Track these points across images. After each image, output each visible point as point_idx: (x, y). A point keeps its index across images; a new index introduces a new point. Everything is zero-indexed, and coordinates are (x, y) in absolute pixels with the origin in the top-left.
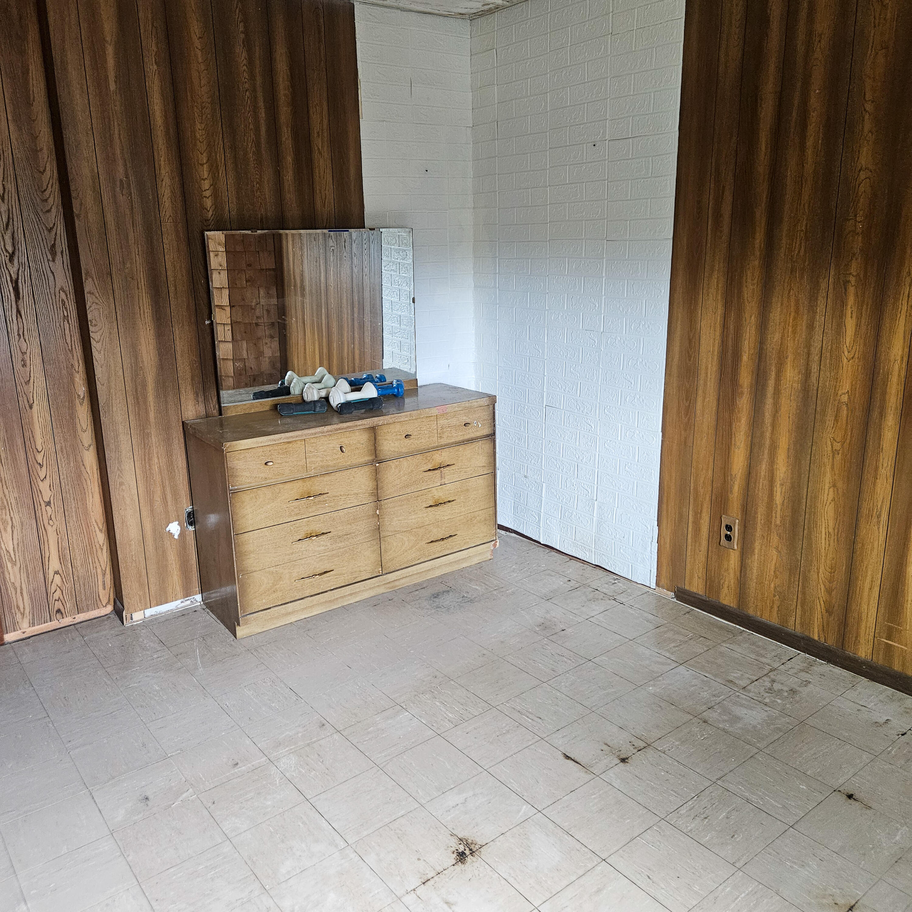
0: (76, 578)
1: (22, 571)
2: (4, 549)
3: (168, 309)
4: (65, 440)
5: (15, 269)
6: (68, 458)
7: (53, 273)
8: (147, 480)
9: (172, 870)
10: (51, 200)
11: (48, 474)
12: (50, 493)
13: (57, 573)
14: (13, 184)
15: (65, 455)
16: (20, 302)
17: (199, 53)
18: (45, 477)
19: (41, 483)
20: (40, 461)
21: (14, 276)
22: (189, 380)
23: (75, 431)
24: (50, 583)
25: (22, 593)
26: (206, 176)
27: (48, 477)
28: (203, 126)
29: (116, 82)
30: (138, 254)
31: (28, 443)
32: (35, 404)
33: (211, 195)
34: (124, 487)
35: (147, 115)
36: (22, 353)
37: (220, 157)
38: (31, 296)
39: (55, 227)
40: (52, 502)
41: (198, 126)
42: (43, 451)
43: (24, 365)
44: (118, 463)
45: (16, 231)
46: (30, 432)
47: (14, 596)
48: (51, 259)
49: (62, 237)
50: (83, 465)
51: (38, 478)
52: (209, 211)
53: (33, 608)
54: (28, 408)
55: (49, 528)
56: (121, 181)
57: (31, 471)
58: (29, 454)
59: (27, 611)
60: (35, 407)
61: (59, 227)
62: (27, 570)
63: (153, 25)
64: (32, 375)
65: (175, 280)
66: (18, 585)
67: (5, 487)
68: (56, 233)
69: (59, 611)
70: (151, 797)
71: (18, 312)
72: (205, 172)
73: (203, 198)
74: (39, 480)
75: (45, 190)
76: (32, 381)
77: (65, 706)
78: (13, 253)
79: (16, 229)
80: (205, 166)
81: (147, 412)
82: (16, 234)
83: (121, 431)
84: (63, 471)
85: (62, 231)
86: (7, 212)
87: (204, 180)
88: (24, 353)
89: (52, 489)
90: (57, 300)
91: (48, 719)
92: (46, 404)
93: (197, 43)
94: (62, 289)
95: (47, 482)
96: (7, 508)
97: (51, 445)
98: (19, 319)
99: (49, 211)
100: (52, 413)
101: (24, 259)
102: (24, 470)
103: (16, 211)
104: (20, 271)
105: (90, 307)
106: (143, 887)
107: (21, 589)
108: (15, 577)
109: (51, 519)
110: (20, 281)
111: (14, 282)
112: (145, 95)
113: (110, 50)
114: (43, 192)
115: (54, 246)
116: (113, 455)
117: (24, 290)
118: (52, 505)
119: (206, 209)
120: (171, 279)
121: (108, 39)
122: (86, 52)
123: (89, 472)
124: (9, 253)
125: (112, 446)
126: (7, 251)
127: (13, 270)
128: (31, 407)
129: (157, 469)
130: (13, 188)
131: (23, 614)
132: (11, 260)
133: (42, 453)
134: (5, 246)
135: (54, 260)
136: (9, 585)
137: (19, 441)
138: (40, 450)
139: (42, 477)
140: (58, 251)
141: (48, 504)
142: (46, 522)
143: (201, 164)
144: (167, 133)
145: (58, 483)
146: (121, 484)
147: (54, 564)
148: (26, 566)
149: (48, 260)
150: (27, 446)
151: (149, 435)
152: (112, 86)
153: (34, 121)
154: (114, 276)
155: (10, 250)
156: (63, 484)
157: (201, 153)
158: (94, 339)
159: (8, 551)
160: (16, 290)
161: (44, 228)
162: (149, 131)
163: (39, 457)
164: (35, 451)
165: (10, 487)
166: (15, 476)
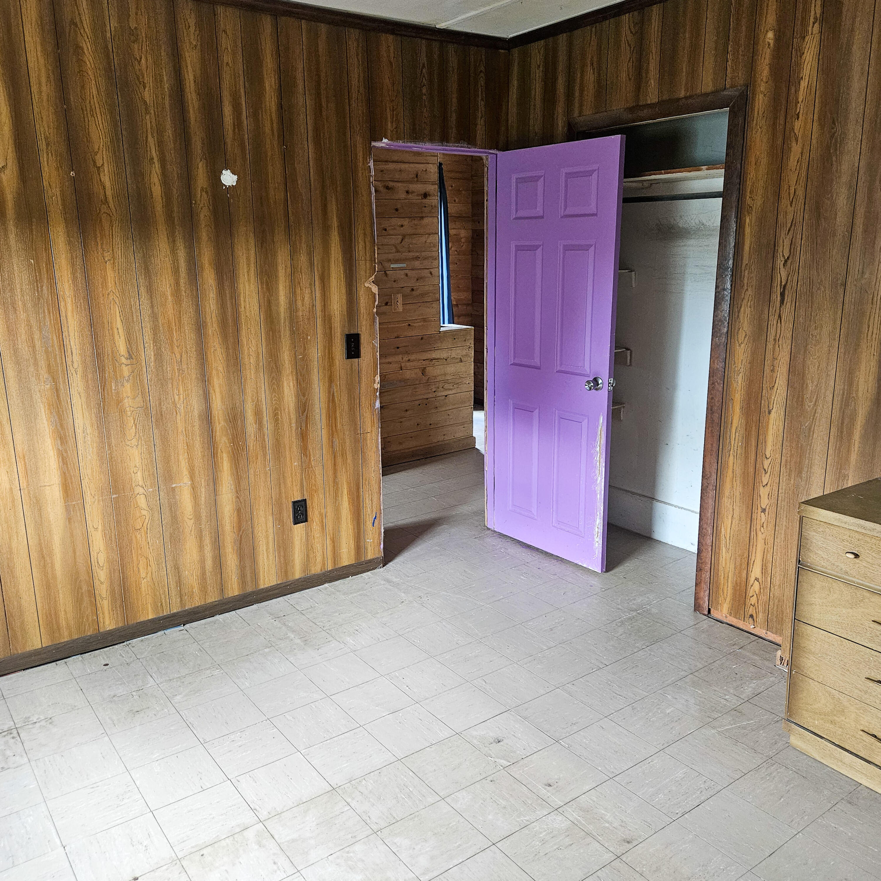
0: (771, 595)
1: (732, 560)
2: (723, 533)
5: (787, 274)
6: (790, 475)
11: (770, 482)
12: (767, 501)
13: (757, 579)
14: (803, 187)
15: (788, 470)
16: (783, 307)
18: (767, 485)
19: (762, 488)
20: (766, 467)
24: (750, 585)
25: (728, 580)
27: (769, 485)
31: (760, 446)
32: (773, 411)
38: (793, 303)
40: (767, 510)
42: (770, 458)
43: (773, 370)
45: (795, 236)
46: (764, 437)
47: (722, 579)
51: (761, 482)
53: (733, 600)
54: (767, 412)
55: (759, 534)
57: (757, 474)
58: (758, 456)
59: (729, 598)
60: (773, 413)
62: (736, 563)
64: (777, 382)
66: (726, 571)
67: (734, 479)
69: (751, 616)
71: (780, 317)
74: (761, 484)
76: (776, 387)
78: (788, 258)
79: (795, 234)
81: (849, 451)
82: (794, 239)
84: (783, 485)
86: (792, 217)
88: (775, 358)
89: (770, 499)
92: (783, 413)
95: (768, 489)
96: (732, 499)
97: (778, 456)
98: (779, 324)
100: (786, 424)
101: (795, 265)
102: (751, 470)
104: (790, 276)
107: (728, 577)
108: (726, 564)
109: (763, 527)
110: (787, 286)
117: (789, 297)
118: (767, 513)
124: (785, 258)
126: (783, 256)
127: (784, 277)
128: (770, 412)
130: (803, 192)
131: (725, 599)
132: (785, 265)
133: (770, 460)
134: (783, 251)
136: (720, 567)
137: (753, 441)
138: (768, 457)
139: (764, 483)
141: (764, 511)
142: (758, 527)
145: (776, 495)
147: (756, 572)
148: (736, 559)
150: (759, 449)
155: (786, 254)
156: (780, 498)
159: (725, 537)
160: (782, 295)
163: (766, 463)
164: (764, 456)
165: (738, 482)
166: (744, 473)
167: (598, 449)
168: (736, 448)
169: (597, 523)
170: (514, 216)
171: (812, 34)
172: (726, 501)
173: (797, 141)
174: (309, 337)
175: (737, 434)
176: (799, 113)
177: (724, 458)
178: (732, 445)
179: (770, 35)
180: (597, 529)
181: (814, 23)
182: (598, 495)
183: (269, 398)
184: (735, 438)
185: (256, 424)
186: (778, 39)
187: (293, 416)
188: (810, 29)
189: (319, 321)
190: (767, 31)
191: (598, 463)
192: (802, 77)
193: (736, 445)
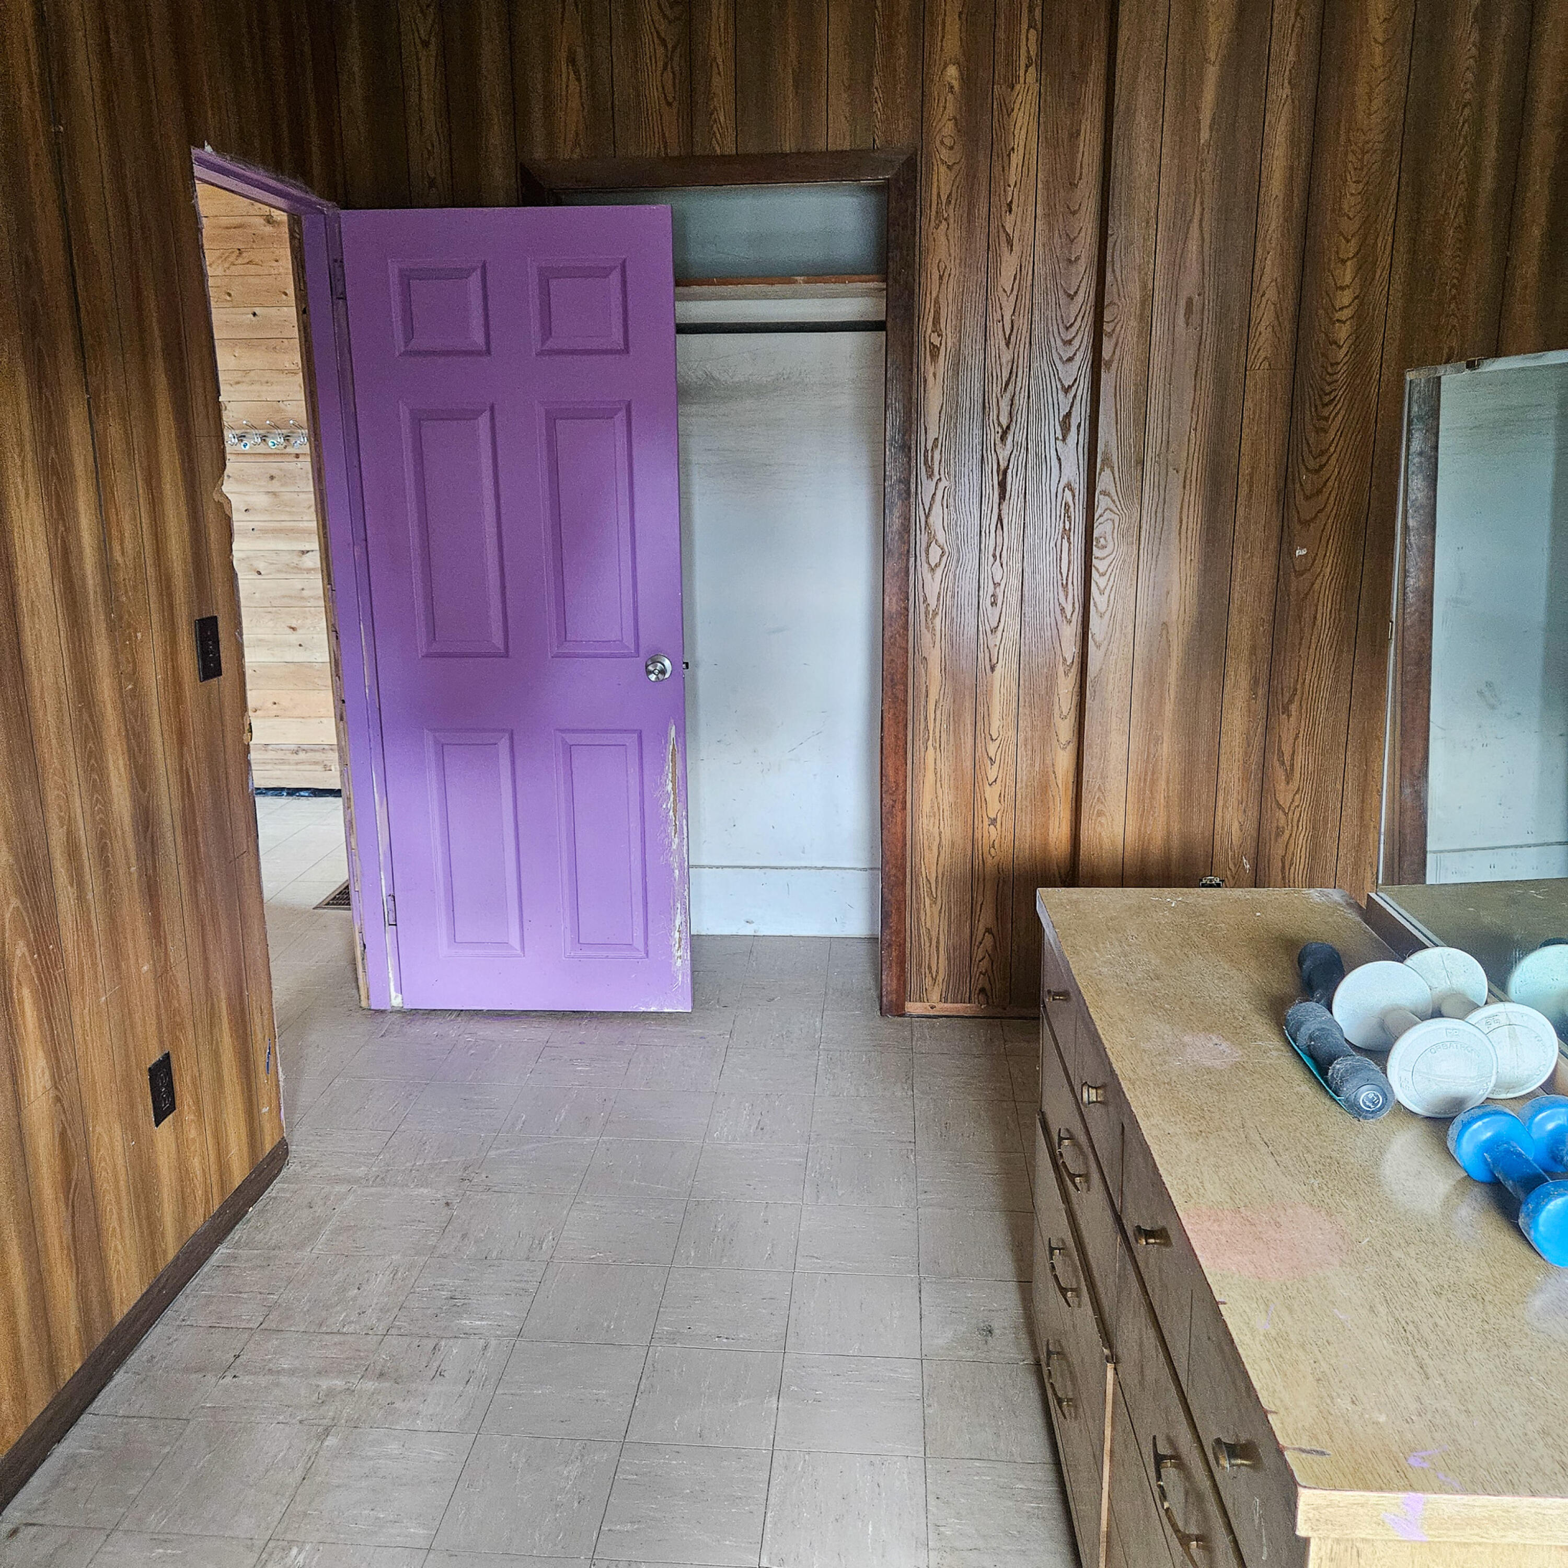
0: (1015, 947)
1: (943, 915)
2: (924, 876)
3: (1230, 526)
4: (1033, 727)
5: (1008, 453)
6: (1033, 758)
7: (1059, 460)
8: (1142, 816)
9: (977, 1464)
10: (1076, 343)
11: (1000, 776)
12: (997, 806)
13: (988, 931)
14: (1026, 317)
15: (1030, 752)
16: (1005, 506)
17: (1378, 49)
18: (995, 781)
19: (987, 787)
20: (992, 754)
21: (1003, 465)
22: (1247, 653)
23: (1050, 716)
24: (977, 946)
25: (938, 947)
26: (1348, 280)
27: (999, 780)
28: (1361, 186)
29: (1211, 130)
30: (1195, 430)
31: (980, 723)
32: (999, 665)
33: (1352, 317)
34: (1103, 820)
35: (1256, 182)
36: (994, 584)
37: (1383, 243)
38: (1022, 496)
39: (1076, 386)
40: (999, 819)
41: (1353, 188)
42: (999, 739)
43: (994, 604)
44: (1101, 778)
45: (1017, 393)
46: (986, 708)
47: (927, 950)
48: (1061, 438)
49: (1084, 401)
50: (1054, 773)
51: (985, 779)
52: (1340, 347)
53: (949, 976)
54: (988, 670)
55: (989, 860)
56: (1190, 302)
57: (977, 767)
58: (978, 741)
59: (940, 978)
60: (999, 670)
61: (1082, 385)
62: (950, 917)
63: (1297, 14)
64: (1002, 619)
65: (1251, 475)
66: (934, 934)
67: (939, 784)
68: (1075, 396)
69: (983, 990)
70: (997, 1332)
71: (1000, 519)
72: (1347, 274)
73: (1334, 323)
74: (986, 782)
75: (1072, 325)
76: (1001, 628)
77: (941, 1136)
78: (1008, 427)
79: (1018, 389)
80: (1349, 263)
81: (1161, 704)
82: (1017, 398)
83: (1114, 726)
84: (1023, 775)
85: (1085, 391)
86: (1010, 364)
87: (1342, 288)
88: (996, 585)
89: (1002, 801)
90: (1059, 504)
91: (912, 1146)
92: (1015, 666)
93: (1378, 30)
94: (1069, 486)
95: (997, 787)
96: (937, 816)
97: (1012, 733)
98: (999, 532)
99: (1070, 359)
100: (1021, 682)
101: (1020, 437)
102: (968, 764)
103: (1022, 362)
104: (1013, 456)
105: (1100, 516)
106: (929, 1466)
107: (938, 942)
108: (932, 922)
109: (994, 847)
110: (1009, 471)
111: (1001, 473)
112: (1260, 143)
113: (1212, 73)
114: (1067, 329)
115: (1068, 415)
116: (1095, 763)
117: (1014, 484)
118: (999, 825)
119: (1336, 343)
120: (1245, 470)
121: (1212, 56)
122: (1171, 83)
123: (1060, 786)
124: (1002, 427)
125: (1096, 750)
126: (1000, 424)
127: (1003, 454)
128: (993, 669)
129: (1162, 801)
130: (1025, 325)
131: (934, 980)
132: (1003, 438)
133: (998, 742)
134: (998, 416)
135: (1064, 439)
136: (923, 931)
137: (968, 719)
138: (994, 738)
139: (991, 780)
140: (1074, 422)
141: (993, 822)
142: (986, 850)
143: (1342, 260)
144: (1288, 208)
145: (1013, 793)
146: (1100, 814)
147: (987, 918)
148: (950, 909)
149: (1056, 439)
150: (978, 728)
151: (1158, 740)
152: (1205, 135)
153: (1074, 213)
154: (1148, 465)
155: (1004, 422)
156: (1019, 796)
157: (1345, 238)
158: (1097, 570)
159: (928, 880)
160: (1002, 485)
161: (1059, 386)
162: (1255, 207)
163: (992, 748)
164: (988, 737)
165: (946, 786)
166: (955, 770)
167: (669, 787)
168: (937, 734)
169: (677, 923)
170: (403, 349)
171: (1025, 83)
172: (925, 821)
173: (1012, 246)
174: (139, 635)
175: (938, 712)
176: (1011, 202)
177: (917, 754)
178: (931, 732)
179: (952, 71)
180: (677, 935)
181: (1027, 67)
182: (677, 872)
183: (87, 807)
184: (935, 719)
185: (72, 886)
186: (967, 80)
187: (131, 845)
188: (1022, 74)
189: (152, 589)
190: (945, 67)
191: (671, 813)
192: (1013, 149)
193: (937, 730)
